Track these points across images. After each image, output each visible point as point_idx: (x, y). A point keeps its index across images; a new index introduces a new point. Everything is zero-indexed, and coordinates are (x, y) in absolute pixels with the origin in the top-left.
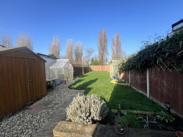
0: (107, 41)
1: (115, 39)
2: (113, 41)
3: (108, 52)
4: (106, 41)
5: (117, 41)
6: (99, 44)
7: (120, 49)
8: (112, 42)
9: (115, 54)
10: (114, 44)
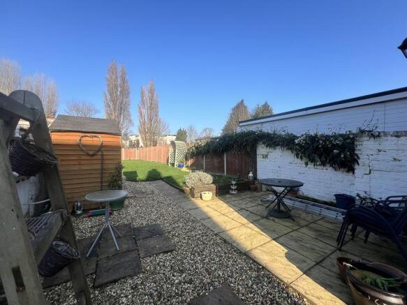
0: (129, 93)
1: (147, 94)
2: (142, 97)
3: (132, 118)
4: (125, 92)
5: (152, 99)
6: (108, 97)
7: (157, 115)
8: (140, 99)
9: (147, 125)
10: (143, 102)
